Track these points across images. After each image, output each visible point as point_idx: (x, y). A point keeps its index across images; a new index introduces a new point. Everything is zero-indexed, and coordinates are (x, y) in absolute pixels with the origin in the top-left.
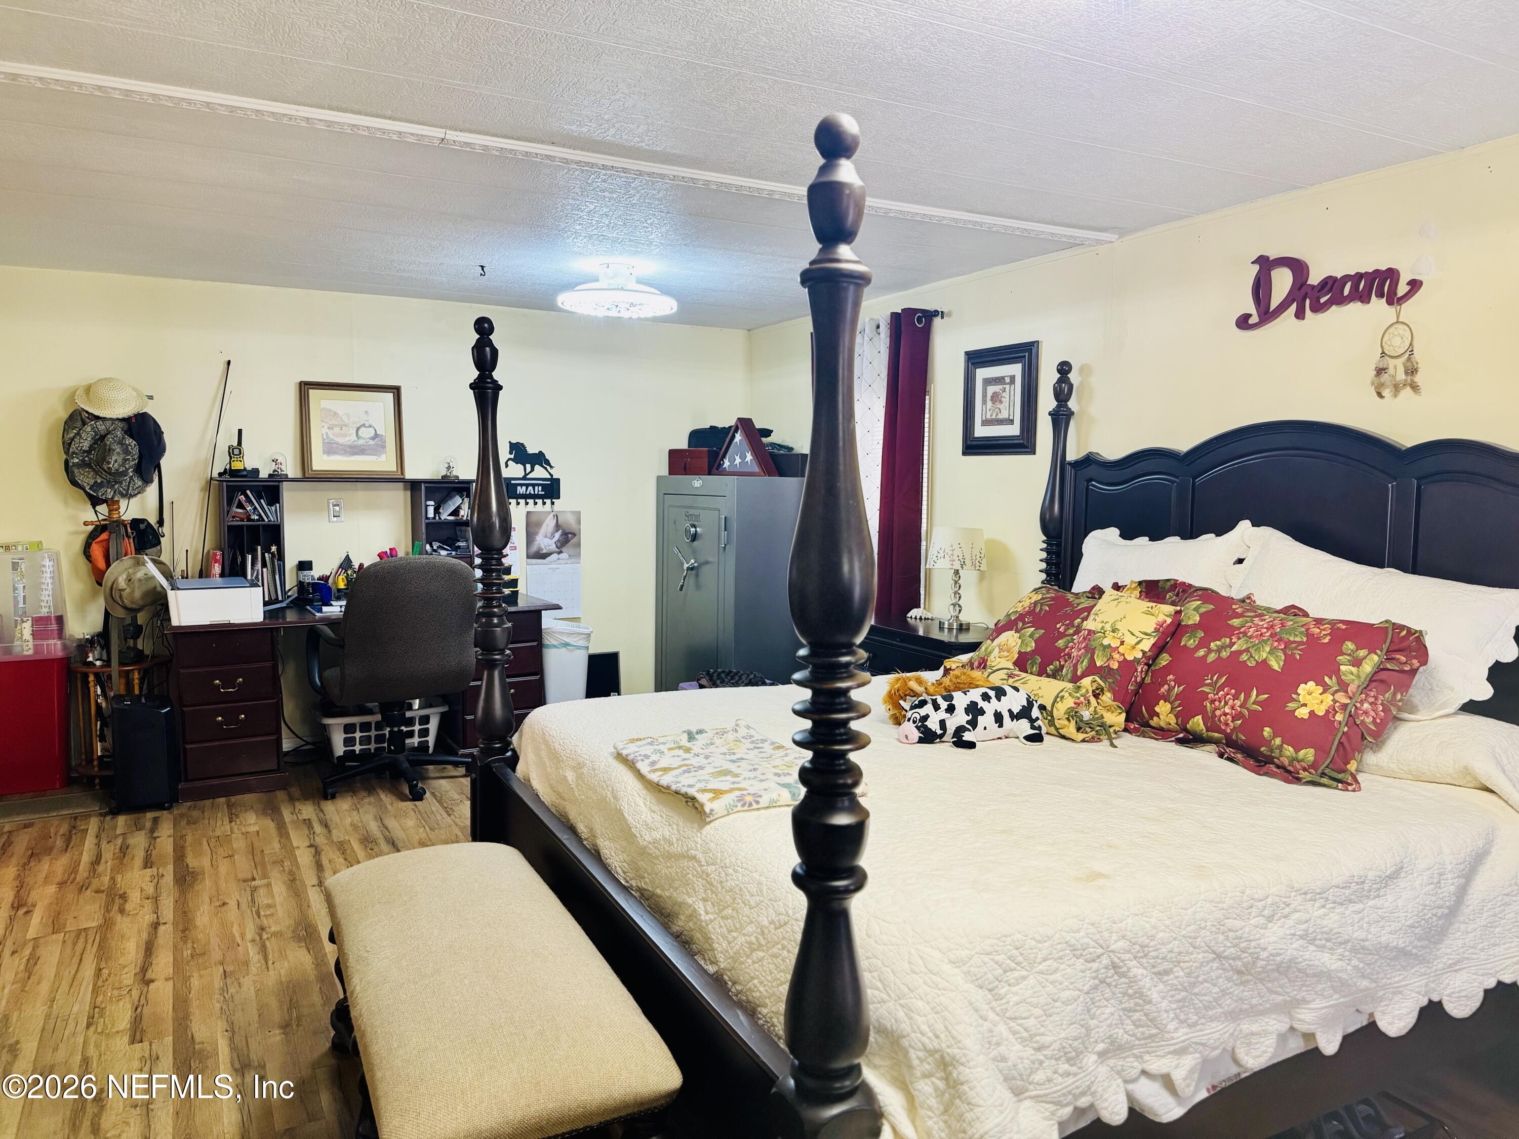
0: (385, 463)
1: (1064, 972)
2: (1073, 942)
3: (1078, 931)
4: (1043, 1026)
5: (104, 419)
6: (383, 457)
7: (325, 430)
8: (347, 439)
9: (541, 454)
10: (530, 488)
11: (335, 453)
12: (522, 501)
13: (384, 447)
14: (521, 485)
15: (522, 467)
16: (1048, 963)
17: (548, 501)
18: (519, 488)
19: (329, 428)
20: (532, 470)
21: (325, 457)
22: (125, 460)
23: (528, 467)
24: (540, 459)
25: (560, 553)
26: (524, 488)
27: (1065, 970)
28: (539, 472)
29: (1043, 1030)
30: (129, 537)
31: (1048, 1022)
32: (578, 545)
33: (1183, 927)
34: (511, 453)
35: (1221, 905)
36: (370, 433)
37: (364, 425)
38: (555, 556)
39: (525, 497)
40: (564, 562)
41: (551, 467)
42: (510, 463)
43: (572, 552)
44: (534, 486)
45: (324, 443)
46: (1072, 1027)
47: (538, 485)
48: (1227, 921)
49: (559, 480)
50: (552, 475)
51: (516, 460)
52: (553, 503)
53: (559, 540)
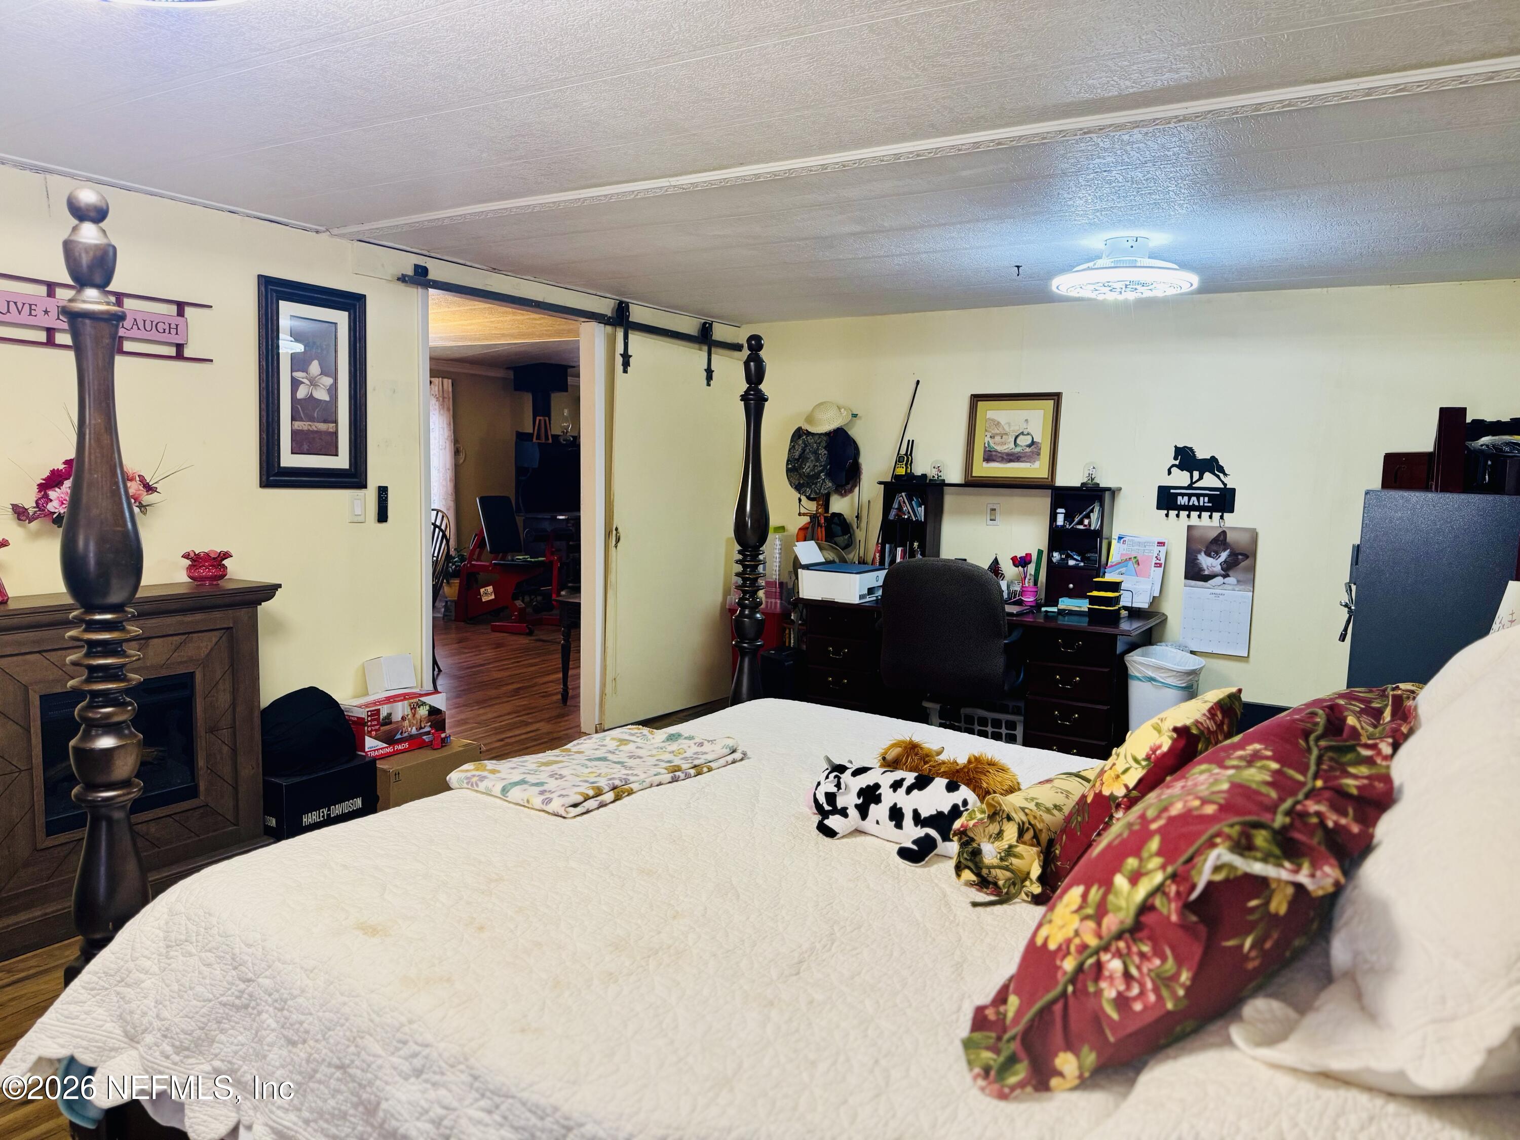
0: (1037, 469)
1: (213, 971)
2: (237, 951)
3: (249, 946)
4: (170, 1001)
5: (813, 434)
6: (1037, 464)
7: (987, 439)
8: (1005, 447)
9: (1213, 459)
10: (1194, 499)
11: (994, 461)
12: (1184, 514)
13: (1039, 454)
14: (1183, 495)
15: (1188, 474)
16: (209, 954)
17: (1217, 515)
18: (1180, 498)
19: (991, 437)
20: (1201, 478)
21: (985, 464)
22: (815, 466)
23: (1196, 474)
24: (1212, 465)
25: (1225, 576)
26: (1186, 498)
27: (215, 970)
28: (1209, 481)
29: (168, 1003)
30: (821, 527)
31: (176, 1001)
32: (1252, 569)
33: (324, 1008)
34: (1176, 458)
35: (374, 1016)
36: (1027, 440)
37: (1022, 433)
38: (1219, 580)
39: (1189, 508)
40: (1230, 587)
41: (1225, 475)
42: (1174, 470)
43: (1241, 576)
44: (1198, 496)
45: (985, 451)
46: (186, 1019)
47: (1204, 495)
48: (367, 1037)
49: (1234, 490)
50: (1225, 485)
51: (1181, 467)
52: (1222, 517)
53: (1225, 562)
